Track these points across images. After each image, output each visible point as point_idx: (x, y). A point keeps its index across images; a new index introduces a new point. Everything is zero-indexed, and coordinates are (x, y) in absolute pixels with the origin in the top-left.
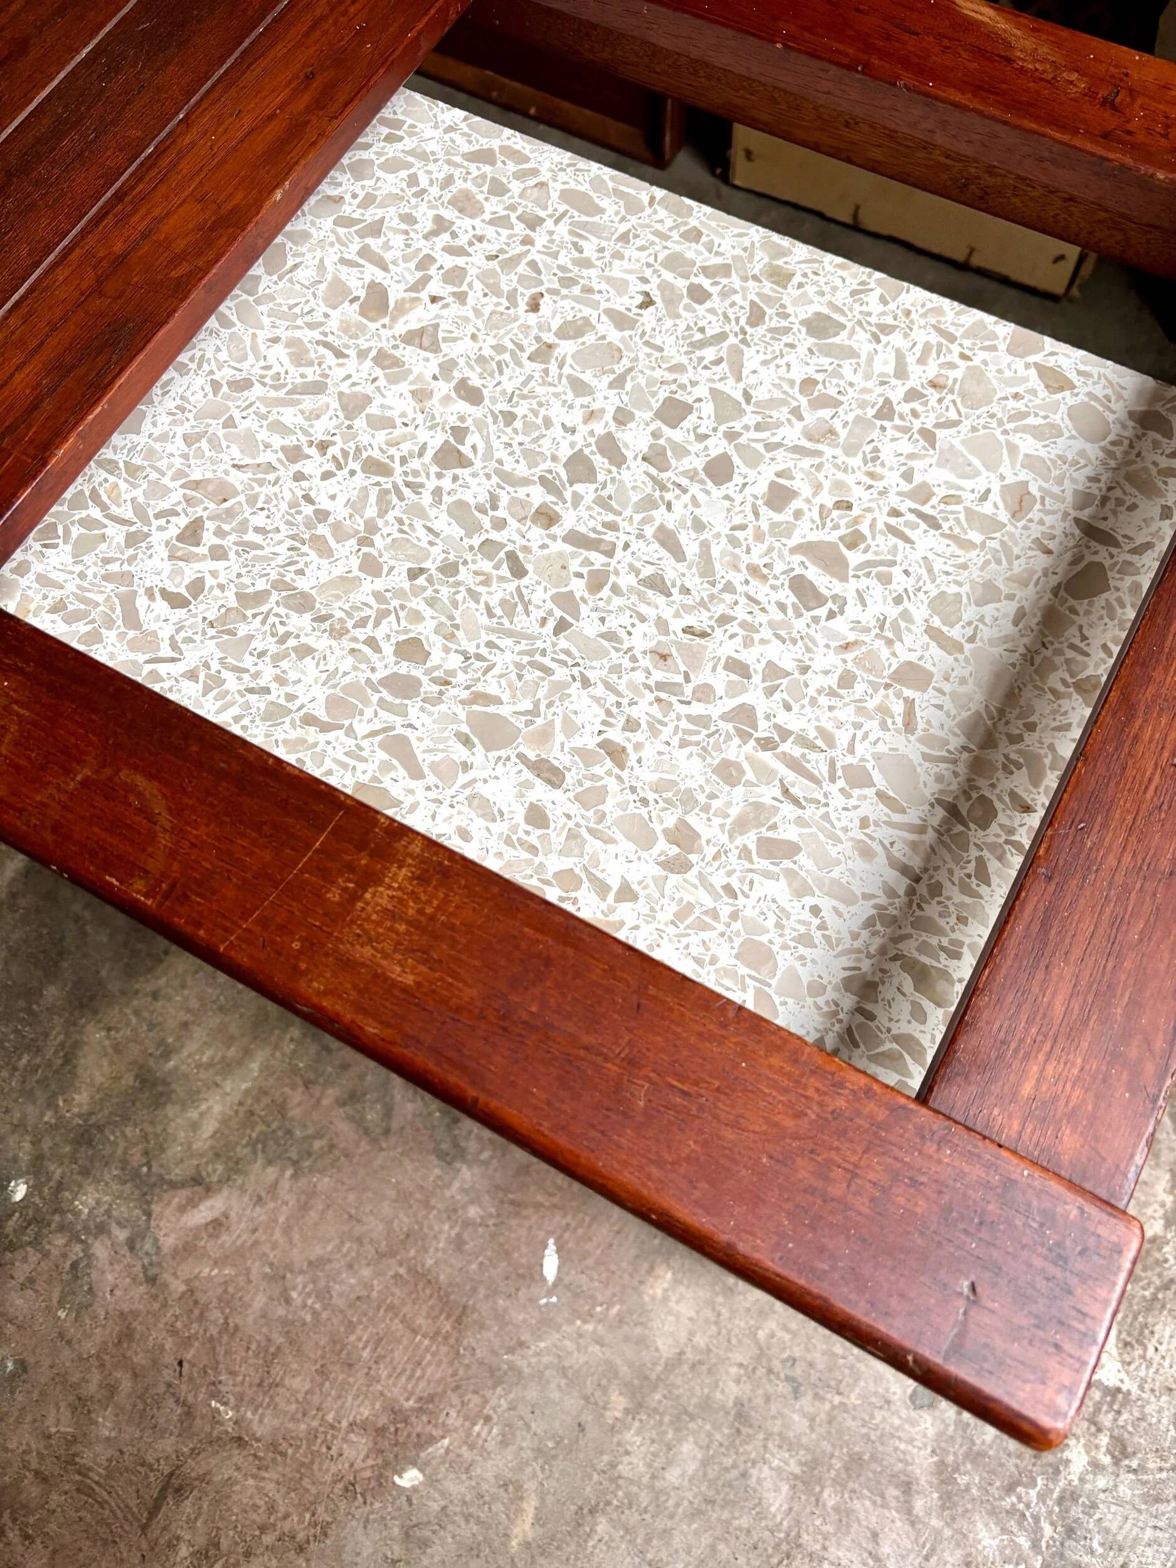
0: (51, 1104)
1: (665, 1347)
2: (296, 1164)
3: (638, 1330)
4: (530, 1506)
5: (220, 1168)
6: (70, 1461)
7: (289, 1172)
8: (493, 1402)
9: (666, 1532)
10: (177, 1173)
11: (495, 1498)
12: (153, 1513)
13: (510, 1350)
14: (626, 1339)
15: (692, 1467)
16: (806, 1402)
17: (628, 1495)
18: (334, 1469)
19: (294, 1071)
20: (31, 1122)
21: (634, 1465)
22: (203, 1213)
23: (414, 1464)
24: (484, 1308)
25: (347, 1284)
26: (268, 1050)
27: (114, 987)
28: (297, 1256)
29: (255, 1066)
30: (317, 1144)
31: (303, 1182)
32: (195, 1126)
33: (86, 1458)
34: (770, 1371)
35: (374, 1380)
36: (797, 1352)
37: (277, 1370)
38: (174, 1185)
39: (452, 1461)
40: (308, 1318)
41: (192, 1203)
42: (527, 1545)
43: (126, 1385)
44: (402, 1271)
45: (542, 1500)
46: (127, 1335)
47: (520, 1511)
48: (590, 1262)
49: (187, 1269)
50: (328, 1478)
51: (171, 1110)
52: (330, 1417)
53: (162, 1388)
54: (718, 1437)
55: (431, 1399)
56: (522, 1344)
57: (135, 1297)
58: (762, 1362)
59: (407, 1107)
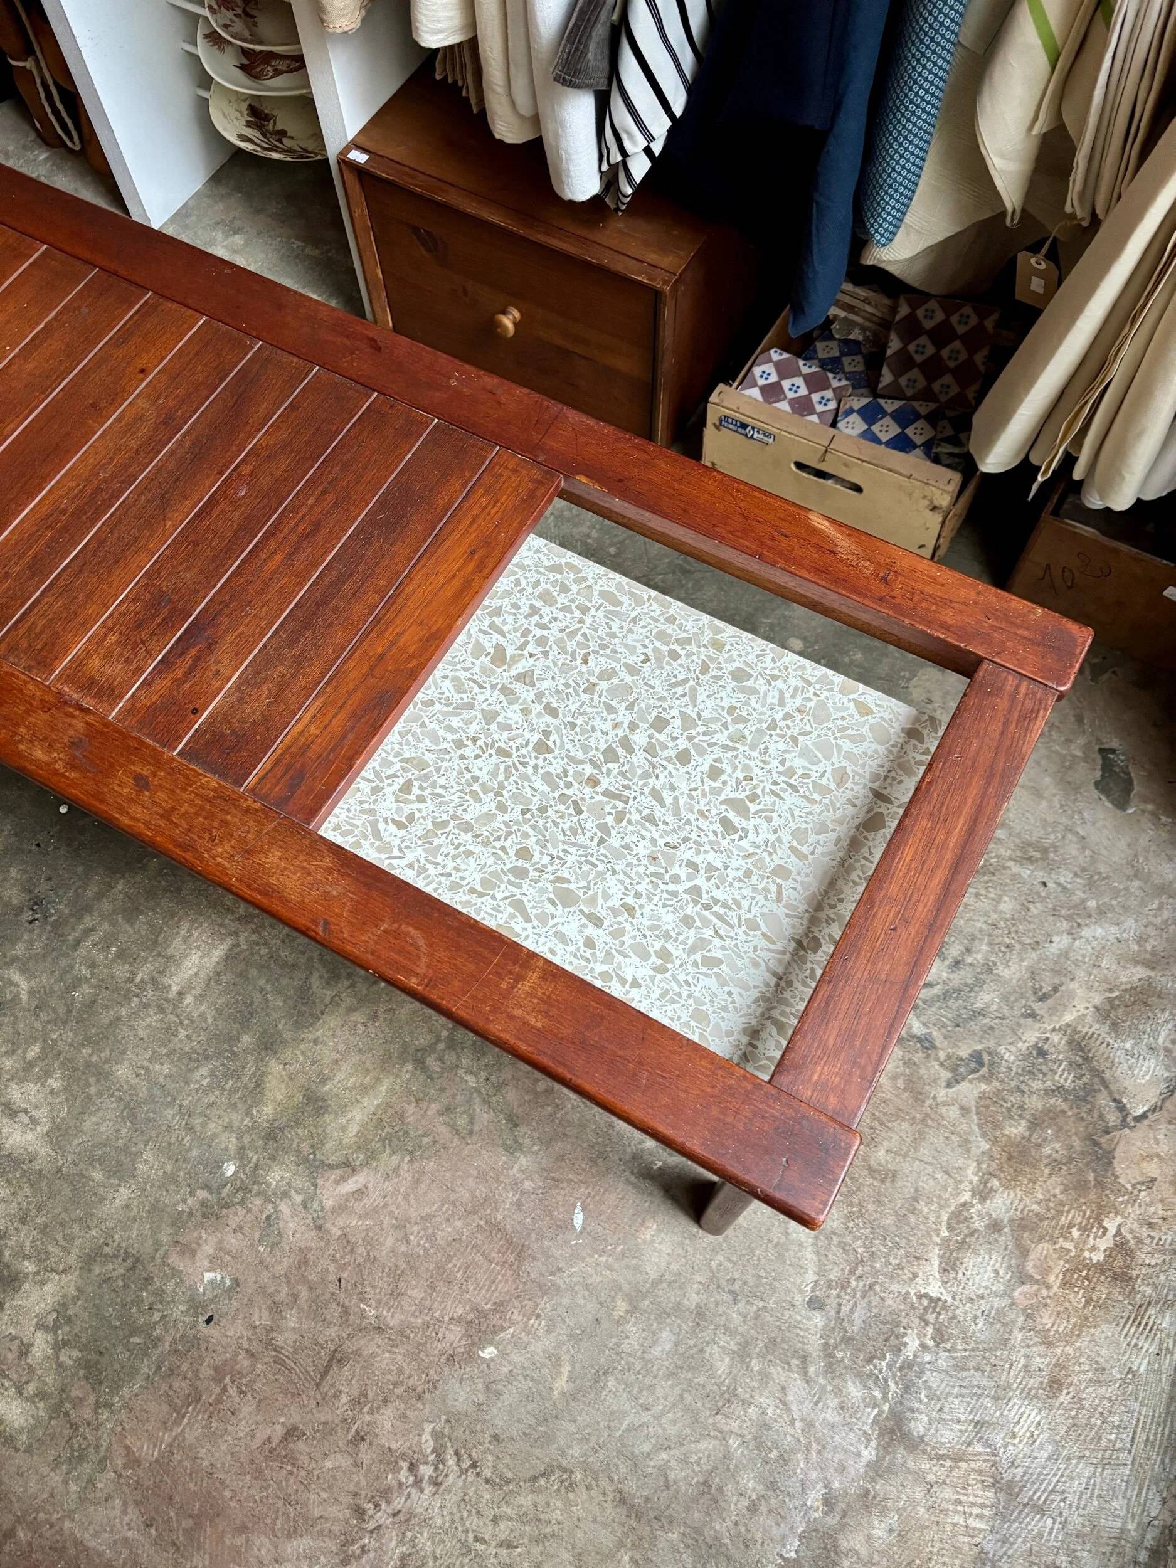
0: (248, 1113)
1: (652, 1273)
2: (411, 1153)
3: (634, 1261)
4: (566, 1370)
5: (361, 1156)
6: (269, 1343)
7: (407, 1159)
8: (542, 1306)
9: (652, 1387)
10: (333, 1159)
11: (543, 1365)
12: (324, 1374)
13: (553, 1274)
14: (627, 1267)
15: (668, 1346)
16: (741, 1305)
17: (627, 1363)
18: (440, 1346)
19: (409, 1092)
20: (236, 1125)
21: (631, 1345)
22: (352, 1185)
23: (491, 1344)
24: (535, 1246)
25: (446, 1232)
26: (392, 1079)
27: (287, 1035)
28: (413, 1214)
29: (383, 1089)
30: (425, 1140)
31: (416, 1165)
32: (344, 1129)
33: (280, 1341)
34: (719, 1287)
35: (465, 1291)
36: (736, 1275)
37: (402, 1285)
38: (331, 1167)
39: (515, 1341)
40: (422, 1252)
41: (343, 1179)
42: (564, 1394)
43: (304, 1294)
44: (482, 1223)
45: (573, 1367)
46: (304, 1262)
47: (559, 1373)
48: (603, 1217)
49: (341, 1221)
50: (436, 1352)
51: (327, 1118)
52: (437, 1315)
53: (328, 1296)
54: (684, 1327)
55: (501, 1304)
56: (559, 1270)
57: (309, 1238)
58: (714, 1281)
59: (484, 1117)
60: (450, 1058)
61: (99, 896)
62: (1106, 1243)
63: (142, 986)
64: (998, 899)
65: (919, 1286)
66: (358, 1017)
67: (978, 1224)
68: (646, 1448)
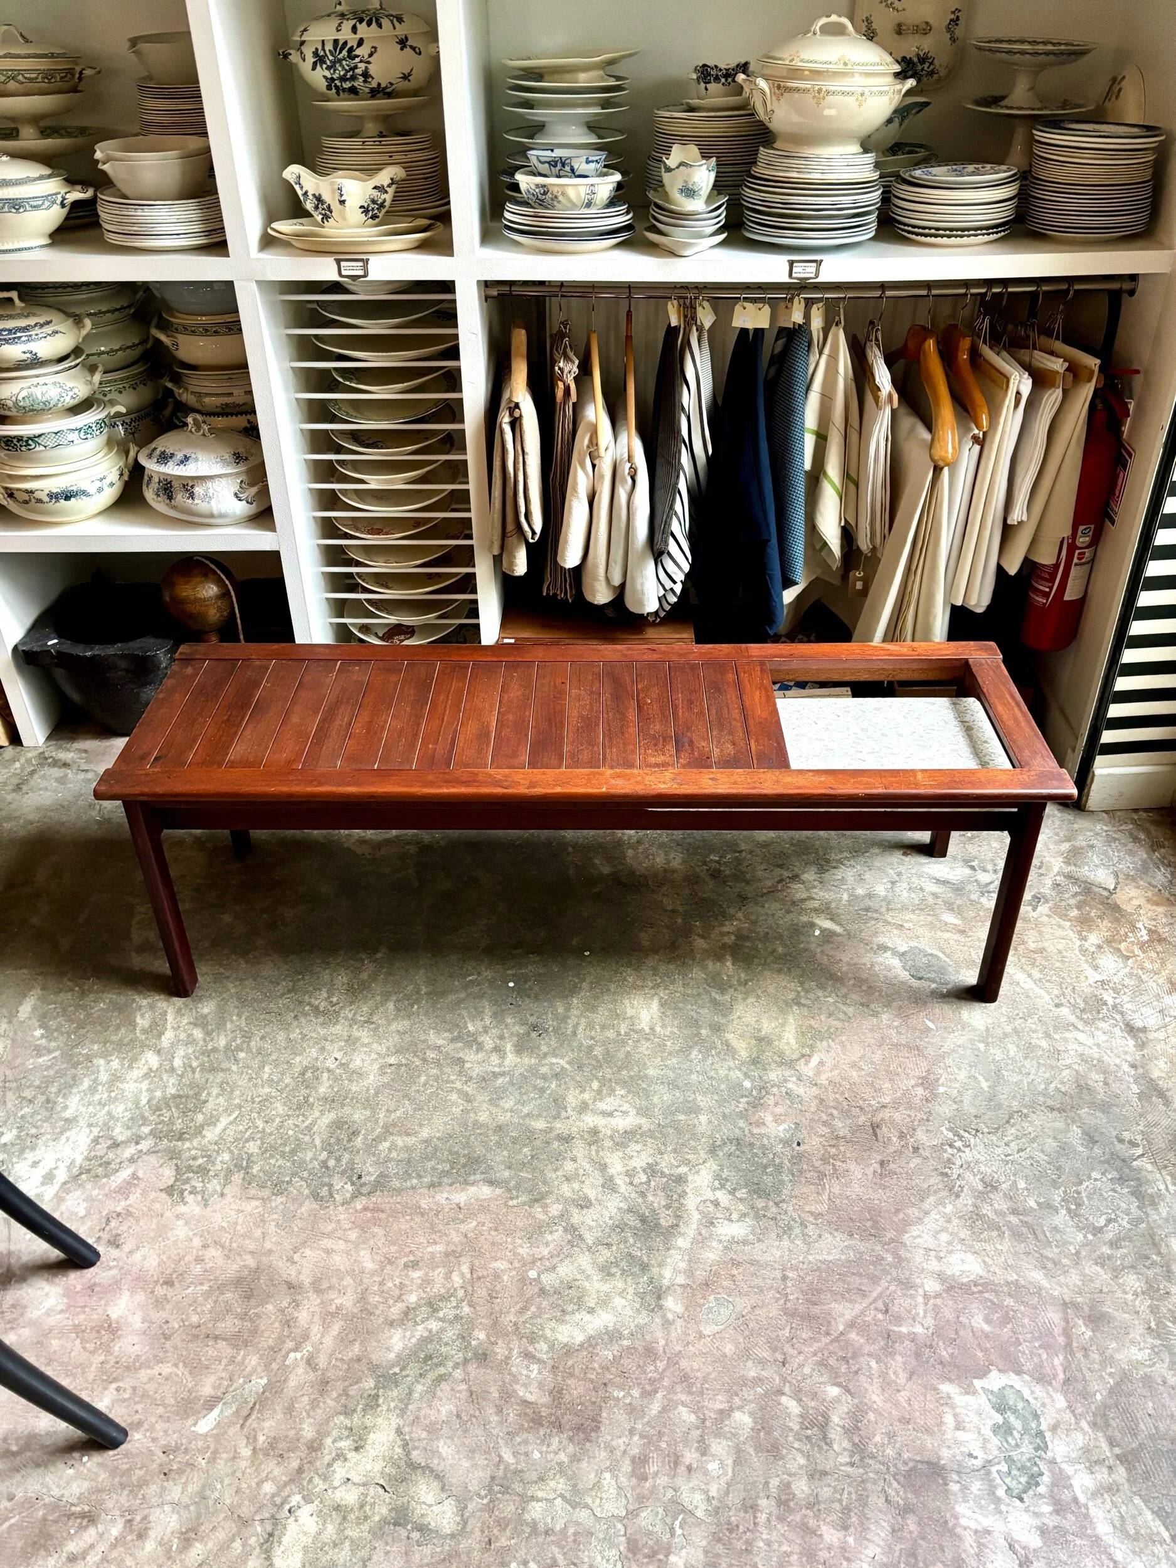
1: (982, 1028)
2: (830, 1037)
3: (970, 1028)
4: (981, 1078)
5: (808, 1049)
6: (837, 1137)
7: (830, 1040)
8: (947, 1062)
9: (1023, 1066)
10: (795, 1057)
11: (970, 1082)
12: (875, 1135)
13: (940, 1049)
14: (969, 1031)
20: (733, 1066)
22: (815, 1061)
25: (877, 1056)
27: (723, 1021)
31: (837, 1041)
32: (788, 1043)
33: (841, 1134)
35: (908, 1075)
38: (797, 1060)
39: (950, 1081)
41: (808, 1062)
43: (835, 1112)
44: (889, 1046)
46: (822, 1101)
48: (941, 1020)
49: (823, 1077)
50: (918, 1101)
52: (904, 1088)
53: (847, 1107)
56: (941, 1046)
57: (815, 1091)
58: (1011, 1020)
59: (850, 1010)
60: (811, 996)
61: (568, 1009)
62: (1144, 932)
63: (626, 1034)
64: (989, 844)
65: (1091, 981)
66: (751, 1000)
67: (1093, 949)
68: (1043, 1087)
